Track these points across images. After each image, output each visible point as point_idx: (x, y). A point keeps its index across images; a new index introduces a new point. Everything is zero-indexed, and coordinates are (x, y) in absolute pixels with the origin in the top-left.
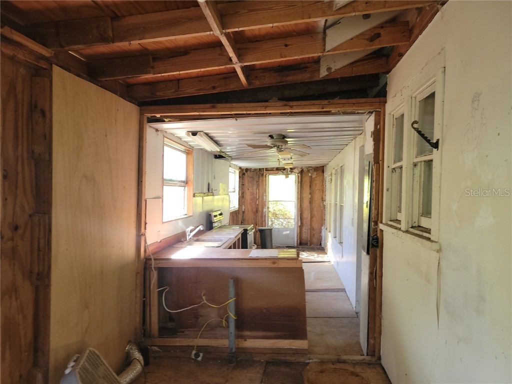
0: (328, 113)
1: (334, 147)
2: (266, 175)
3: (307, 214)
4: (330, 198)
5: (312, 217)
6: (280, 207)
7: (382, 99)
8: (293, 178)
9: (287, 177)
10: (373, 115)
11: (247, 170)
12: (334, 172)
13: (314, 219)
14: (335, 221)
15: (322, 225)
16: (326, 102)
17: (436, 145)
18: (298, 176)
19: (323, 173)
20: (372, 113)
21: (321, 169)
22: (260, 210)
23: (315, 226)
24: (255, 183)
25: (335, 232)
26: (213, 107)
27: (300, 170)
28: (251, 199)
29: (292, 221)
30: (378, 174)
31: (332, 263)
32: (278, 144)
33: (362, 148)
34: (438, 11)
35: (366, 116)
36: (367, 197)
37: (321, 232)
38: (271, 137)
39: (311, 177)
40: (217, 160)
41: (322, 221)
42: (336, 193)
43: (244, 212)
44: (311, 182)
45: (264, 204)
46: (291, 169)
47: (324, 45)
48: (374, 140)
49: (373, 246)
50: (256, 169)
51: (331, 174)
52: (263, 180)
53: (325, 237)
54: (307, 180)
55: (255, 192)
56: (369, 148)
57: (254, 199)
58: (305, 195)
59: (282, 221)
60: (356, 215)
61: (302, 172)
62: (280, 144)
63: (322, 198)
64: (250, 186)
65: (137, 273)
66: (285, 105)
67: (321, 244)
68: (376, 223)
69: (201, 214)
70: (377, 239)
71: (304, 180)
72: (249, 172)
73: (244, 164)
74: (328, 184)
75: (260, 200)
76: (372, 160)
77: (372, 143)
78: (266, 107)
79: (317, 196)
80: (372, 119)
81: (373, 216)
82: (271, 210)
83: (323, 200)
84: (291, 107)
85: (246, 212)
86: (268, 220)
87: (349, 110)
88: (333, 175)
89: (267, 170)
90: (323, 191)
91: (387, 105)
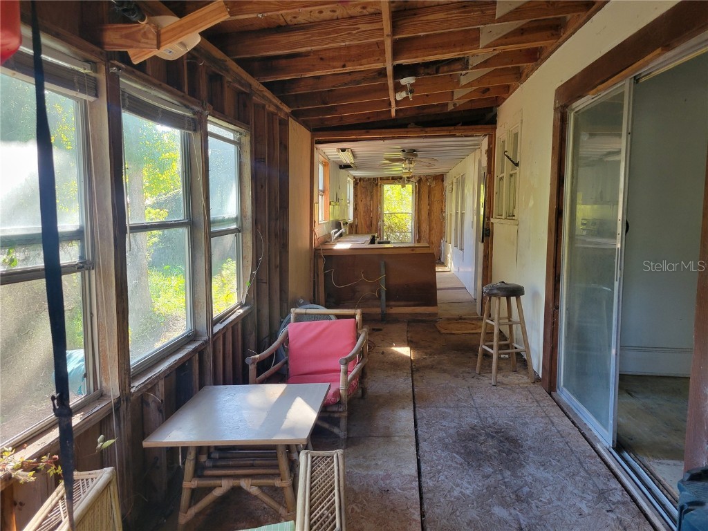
0: (454, 136)
1: (457, 157)
2: (380, 185)
3: (425, 227)
4: (451, 208)
5: (430, 230)
6: (396, 220)
7: (493, 126)
8: (409, 187)
9: (403, 186)
10: (487, 137)
11: (361, 179)
12: (455, 180)
13: (433, 232)
14: (456, 230)
15: (441, 238)
16: (452, 128)
17: (517, 165)
18: (416, 186)
19: (443, 181)
20: (486, 135)
21: (440, 178)
22: (374, 223)
23: (434, 239)
24: (369, 193)
25: (456, 242)
26: (368, 132)
27: (418, 179)
28: (364, 212)
29: (409, 235)
30: (490, 182)
31: (453, 272)
32: (409, 157)
33: (480, 162)
34: (519, 86)
35: (481, 138)
36: (482, 200)
37: (440, 246)
38: (404, 151)
39: (430, 186)
40: (342, 170)
41: (442, 234)
42: (457, 202)
43: (357, 226)
44: (429, 193)
45: (379, 216)
46: (408, 178)
47: (453, 96)
48: (488, 156)
49: (486, 235)
50: (369, 179)
51: (452, 183)
52: (377, 191)
53: (444, 250)
54: (425, 189)
55: (369, 204)
56: (485, 163)
57: (368, 211)
58: (422, 206)
59: (398, 234)
60: (475, 217)
61: (420, 181)
62: (411, 157)
63: (442, 209)
64: (363, 197)
65: (310, 259)
66: (422, 131)
67: (440, 259)
68: (489, 219)
69: (333, 221)
70: (489, 230)
71: (422, 190)
72: (362, 182)
73: (358, 174)
74: (448, 193)
75: (374, 211)
76: (486, 171)
77: (486, 159)
78: (407, 132)
79: (436, 207)
80: (486, 139)
81: (486, 214)
82: (386, 223)
83: (442, 211)
84: (426, 132)
85: (359, 225)
86: (383, 234)
87: (469, 133)
88: (454, 184)
89: (381, 179)
90: (442, 201)
91: (497, 130)
